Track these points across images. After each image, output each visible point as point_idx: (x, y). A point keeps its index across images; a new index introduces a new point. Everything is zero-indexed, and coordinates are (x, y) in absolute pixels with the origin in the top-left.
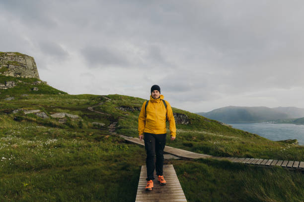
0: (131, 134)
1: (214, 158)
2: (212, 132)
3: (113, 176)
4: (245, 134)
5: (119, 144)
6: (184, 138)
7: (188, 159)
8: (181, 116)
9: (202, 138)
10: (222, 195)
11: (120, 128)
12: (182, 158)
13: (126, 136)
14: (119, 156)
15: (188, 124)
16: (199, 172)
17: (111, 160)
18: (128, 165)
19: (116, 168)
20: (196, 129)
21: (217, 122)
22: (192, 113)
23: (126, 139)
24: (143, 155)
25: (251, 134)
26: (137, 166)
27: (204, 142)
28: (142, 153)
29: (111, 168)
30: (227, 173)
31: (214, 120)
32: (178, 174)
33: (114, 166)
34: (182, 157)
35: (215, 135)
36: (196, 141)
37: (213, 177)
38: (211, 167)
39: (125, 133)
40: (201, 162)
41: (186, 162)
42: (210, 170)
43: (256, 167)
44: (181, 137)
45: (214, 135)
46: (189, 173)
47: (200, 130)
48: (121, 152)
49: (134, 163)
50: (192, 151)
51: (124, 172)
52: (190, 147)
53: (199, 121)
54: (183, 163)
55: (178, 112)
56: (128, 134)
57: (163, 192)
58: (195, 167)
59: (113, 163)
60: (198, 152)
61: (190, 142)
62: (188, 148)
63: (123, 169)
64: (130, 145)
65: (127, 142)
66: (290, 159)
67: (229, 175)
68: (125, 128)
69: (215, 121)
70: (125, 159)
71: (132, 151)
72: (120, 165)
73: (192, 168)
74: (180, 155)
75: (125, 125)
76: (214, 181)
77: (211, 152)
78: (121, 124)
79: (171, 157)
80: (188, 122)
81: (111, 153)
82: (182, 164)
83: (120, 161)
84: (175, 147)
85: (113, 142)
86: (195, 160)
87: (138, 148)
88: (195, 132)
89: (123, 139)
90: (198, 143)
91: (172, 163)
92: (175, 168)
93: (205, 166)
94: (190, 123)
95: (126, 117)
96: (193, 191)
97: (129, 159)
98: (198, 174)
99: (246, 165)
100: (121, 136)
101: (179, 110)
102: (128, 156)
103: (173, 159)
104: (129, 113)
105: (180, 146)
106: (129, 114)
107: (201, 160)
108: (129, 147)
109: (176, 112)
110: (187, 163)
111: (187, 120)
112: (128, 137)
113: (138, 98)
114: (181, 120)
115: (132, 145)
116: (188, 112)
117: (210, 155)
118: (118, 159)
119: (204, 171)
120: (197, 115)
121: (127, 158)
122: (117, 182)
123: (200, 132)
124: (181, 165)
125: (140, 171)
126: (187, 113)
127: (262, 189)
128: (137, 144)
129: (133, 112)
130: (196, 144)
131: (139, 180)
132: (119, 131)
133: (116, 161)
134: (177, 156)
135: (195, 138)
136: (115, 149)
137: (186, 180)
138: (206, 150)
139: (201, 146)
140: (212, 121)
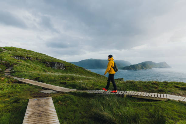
0: (23, 76)
1: (78, 91)
2: (79, 74)
3: (6, 108)
4: (98, 76)
5: (13, 84)
6: (61, 79)
7: (63, 92)
8: (60, 64)
9: (73, 78)
10: (80, 113)
11: (14, 72)
12: (58, 92)
13: (19, 77)
14: (12, 93)
15: (64, 70)
16: (68, 100)
17: (5, 96)
18: (19, 99)
19: (9, 101)
20: (70, 72)
21: (83, 69)
22: (68, 63)
23: (18, 80)
24: (31, 91)
25: (101, 76)
26: (26, 99)
27: (74, 81)
28: (31, 90)
29: (4, 103)
30: (85, 100)
31: (81, 67)
32: (54, 103)
33: (7, 101)
34: (58, 91)
35: (81, 76)
36: (69, 80)
37: (77, 103)
38: (76, 96)
39: (18, 76)
40: (70, 94)
41: (61, 94)
42: (75, 98)
43: (101, 95)
44: (59, 78)
45: (80, 76)
46: (62, 101)
47: (71, 73)
48: (14, 90)
49: (24, 97)
50: (66, 87)
51: (15, 104)
52: (65, 84)
53: (72, 67)
54: (59, 96)
55: (59, 61)
56: (21, 77)
57: (43, 115)
58: (66, 97)
59: (6, 99)
60: (69, 88)
61: (65, 81)
62: (63, 85)
63: (15, 102)
64: (21, 84)
65: (20, 82)
66: (118, 90)
67: (86, 101)
68: (18, 72)
69: (81, 68)
70: (17, 95)
71: (23, 88)
72: (12, 99)
73: (64, 98)
74: (57, 90)
75: (18, 70)
76: (77, 105)
77: (77, 87)
78: (15, 69)
79: (51, 91)
80: (64, 68)
81: (5, 91)
82: (58, 96)
83: (12, 96)
84: (55, 85)
85: (8, 82)
86: (67, 93)
87: (28, 86)
88: (68, 75)
89: (17, 80)
90: (69, 82)
91: (51, 96)
92: (53, 99)
93: (72, 96)
94: (66, 69)
95: (20, 64)
96: (63, 112)
97: (19, 95)
98: (68, 102)
99: (95, 95)
100: (15, 78)
101: (59, 60)
102: (20, 93)
103: (52, 93)
105: (58, 84)
106: (22, 62)
107: (70, 93)
108: (21, 86)
109: (57, 61)
110: (61, 95)
111: (64, 67)
112: (20, 79)
113: (29, 51)
114: (60, 67)
115: (23, 84)
117: (76, 89)
118: (11, 95)
119: (72, 99)
120: (70, 64)
121: (18, 94)
122: (9, 112)
123: (72, 75)
124: (57, 96)
125: (28, 102)
126: (65, 62)
127: (102, 108)
128: (27, 84)
129: (25, 60)
130: (68, 82)
131: (26, 109)
132: (14, 74)
133: (9, 97)
134: (55, 91)
135: (68, 79)
136: (9, 88)
137: (60, 106)
138: (74, 86)
139: (71, 84)
140: (80, 67)
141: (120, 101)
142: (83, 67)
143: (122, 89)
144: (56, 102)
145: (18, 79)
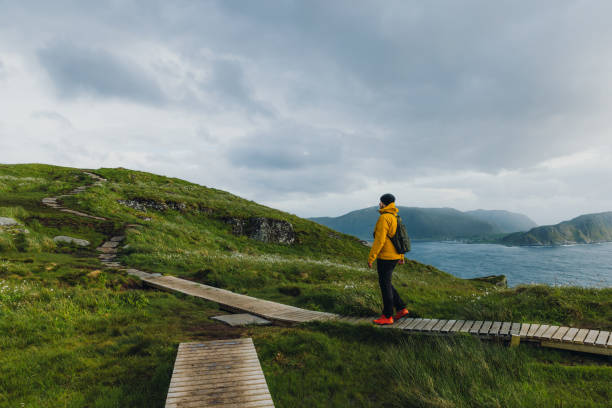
0: (157, 266)
1: (344, 320)
2: (344, 262)
3: (106, 371)
4: (410, 266)
5: (125, 292)
6: (283, 277)
7: (288, 324)
8: (279, 225)
9: (321, 275)
10: (351, 397)
11: (130, 252)
12: (274, 323)
13: (144, 270)
14: (123, 322)
15: (292, 245)
16: (308, 351)
17: (104, 330)
18: (147, 343)
19: (115, 350)
20: (310, 252)
21: (357, 240)
22: (304, 220)
23: (143, 278)
24: (184, 317)
25: (422, 265)
26: (169, 344)
27: (325, 286)
28: (183, 313)
29: (101, 352)
30: (368, 351)
31: (350, 234)
32: (262, 359)
33: (110, 347)
34: (275, 320)
35: (350, 268)
36: (308, 282)
37: (339, 362)
38: (334, 339)
39: (141, 265)
40: (315, 330)
41: (284, 330)
42: (333, 346)
43: (424, 337)
44: (276, 274)
45: (347, 267)
46: (287, 353)
47: (317, 258)
48: (129, 311)
49: (162, 335)
50: (298, 304)
51: (135, 360)
52: (295, 295)
53: (317, 236)
54: (276, 335)
55: (273, 216)
56: (150, 267)
57: (226, 401)
58: (302, 341)
59: (106, 340)
60: (309, 308)
61: (295, 285)
62: (289, 298)
63: (134, 351)
64: (152, 293)
65: (146, 286)
66: (486, 318)
67: (369, 354)
68: (141, 251)
69: (351, 238)
70: (138, 329)
71: (158, 307)
72: (125, 342)
73: (296, 344)
74: (271, 316)
75: (141, 246)
76: (339, 370)
77: (338, 307)
78: (133, 241)
79: (251, 319)
80: (293, 240)
81: (104, 314)
82: (274, 336)
83: (126, 333)
84: (261, 297)
85: (111, 286)
86: (302, 326)
87: (173, 299)
88: (307, 261)
89: (137, 278)
90: (310, 287)
91: (250, 335)
92: (256, 346)
93: (321, 337)
94: (297, 241)
95: (147, 226)
96: (292, 393)
97: (148, 329)
98: (307, 356)
99: (405, 334)
100: (132, 272)
101: (274, 210)
102: (148, 321)
103: (254, 325)
104: (153, 215)
105: (273, 295)
106: (153, 218)
107: (315, 325)
108: (150, 297)
109: (267, 215)
110: (285, 334)
111: (291, 234)
112: (149, 275)
113: (176, 181)
114: (278, 235)
115: (160, 293)
116: (294, 216)
117: (336, 312)
118: (121, 329)
119: (321, 348)
120: (313, 223)
121: (144, 326)
122: (117, 383)
123: (319, 262)
124: (269, 337)
125: (174, 354)
126: (292, 218)
127: (431, 380)
128: (171, 292)
129: (163, 212)
130: (308, 289)
131: (171, 377)
132: (126, 258)
133: (116, 333)
134: (264, 318)
135: (306, 275)
136: (116, 305)
137: (281, 372)
138: (326, 303)
139: (318, 293)
140: (345, 237)
141: (496, 358)
142: (357, 236)
143: (501, 315)
144: (266, 355)
145: (143, 276)
